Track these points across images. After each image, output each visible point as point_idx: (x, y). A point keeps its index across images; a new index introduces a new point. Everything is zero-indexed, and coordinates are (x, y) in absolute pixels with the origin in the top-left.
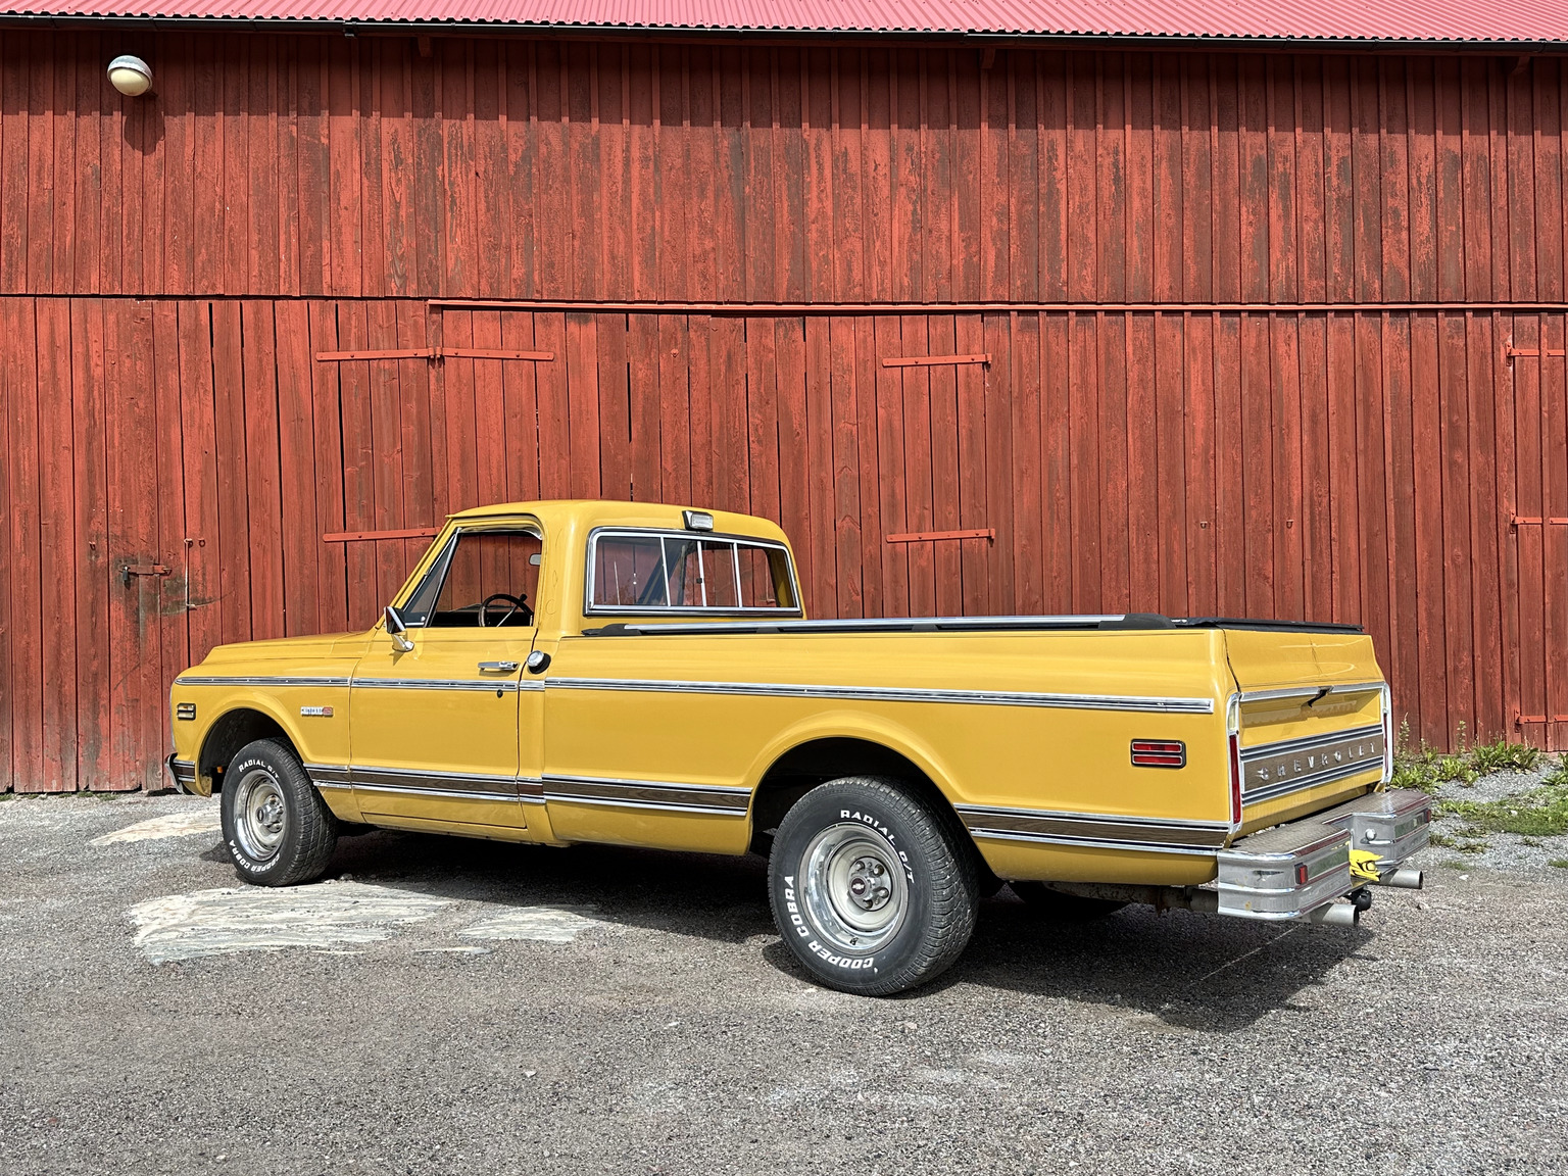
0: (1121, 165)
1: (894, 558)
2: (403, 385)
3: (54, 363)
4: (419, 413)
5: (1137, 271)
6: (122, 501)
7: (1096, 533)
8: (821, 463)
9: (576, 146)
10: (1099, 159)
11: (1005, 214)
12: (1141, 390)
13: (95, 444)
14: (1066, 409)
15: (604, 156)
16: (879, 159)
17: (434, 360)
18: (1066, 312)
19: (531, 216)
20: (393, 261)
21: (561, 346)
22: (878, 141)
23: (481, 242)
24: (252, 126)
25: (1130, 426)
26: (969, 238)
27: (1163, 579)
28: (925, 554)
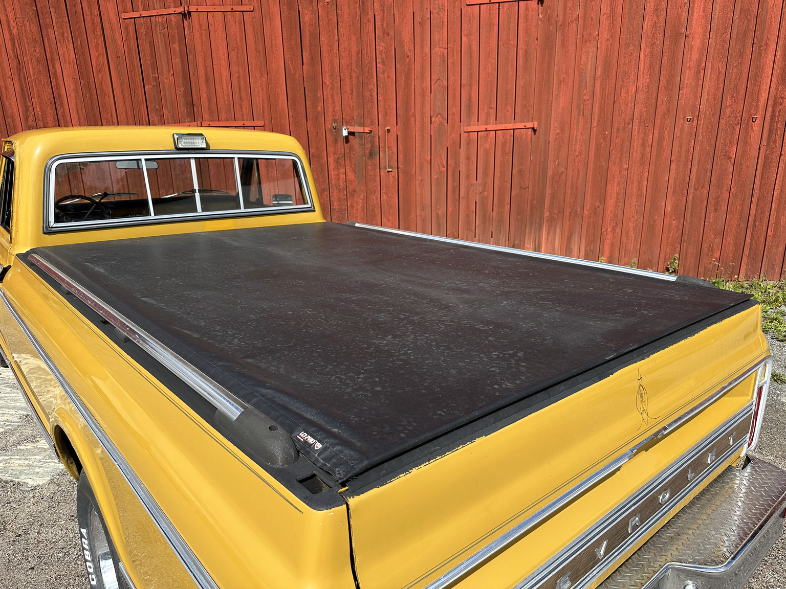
1: (468, 143)
2: (170, 32)
4: (180, 50)
6: (40, 108)
7: (609, 124)
8: (423, 77)
12: (655, 17)
13: (22, 75)
14: (597, 33)
17: (185, 14)
25: (643, 46)
27: (653, 158)
28: (489, 140)
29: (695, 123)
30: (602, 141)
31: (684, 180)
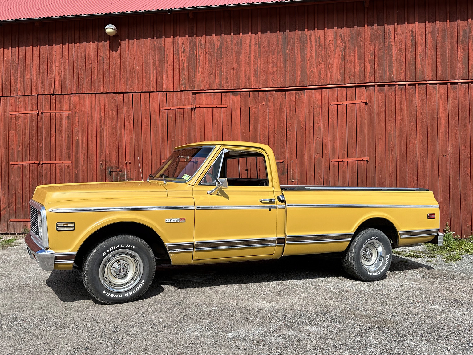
0: (414, 36)
1: (334, 167)
2: (184, 116)
3: (92, 112)
4: (189, 124)
5: (420, 70)
6: (109, 151)
7: (405, 158)
8: (310, 137)
9: (235, 42)
10: (406, 34)
11: (373, 54)
12: (422, 110)
13: (102, 135)
14: (395, 117)
15: (243, 45)
16: (330, 38)
17: (193, 108)
18: (394, 85)
19: (222, 64)
20: (182, 80)
21: (229, 103)
22: (330, 33)
23: (207, 73)
24: (144, 42)
25: (418, 122)
26: (361, 62)
27: (430, 175)
28: (345, 166)
29: (448, 157)
30: (402, 166)
31: (447, 185)
